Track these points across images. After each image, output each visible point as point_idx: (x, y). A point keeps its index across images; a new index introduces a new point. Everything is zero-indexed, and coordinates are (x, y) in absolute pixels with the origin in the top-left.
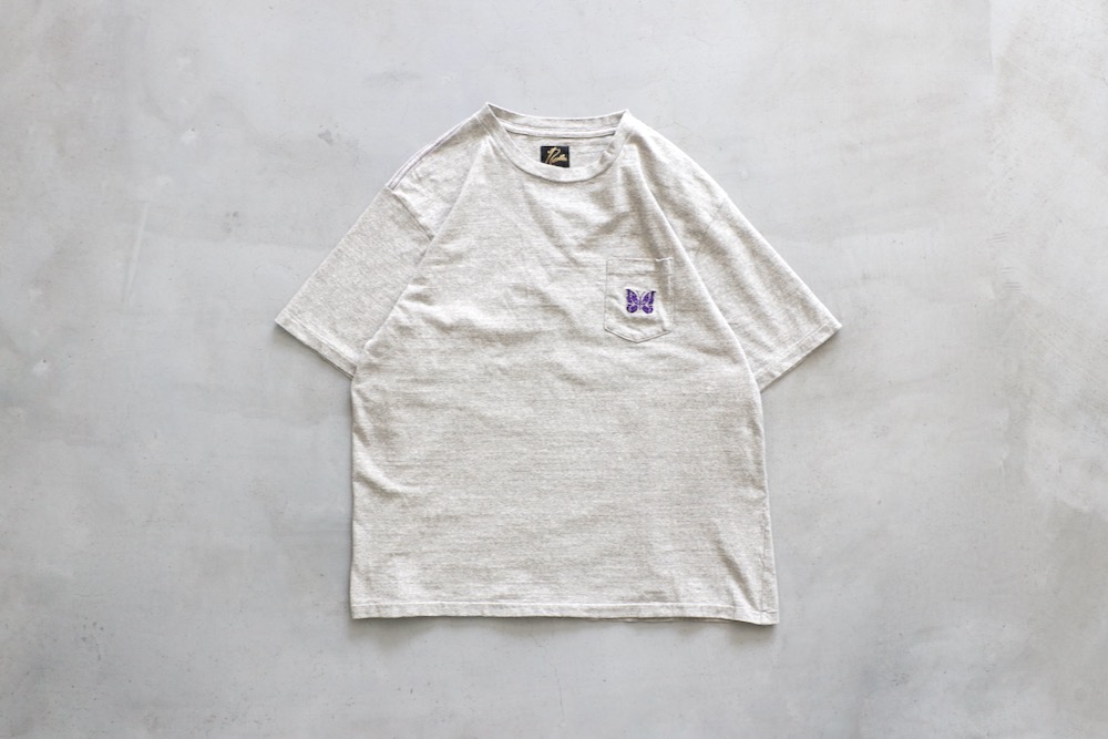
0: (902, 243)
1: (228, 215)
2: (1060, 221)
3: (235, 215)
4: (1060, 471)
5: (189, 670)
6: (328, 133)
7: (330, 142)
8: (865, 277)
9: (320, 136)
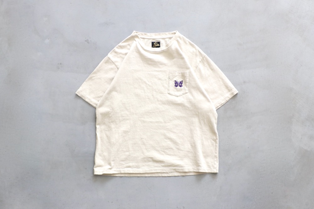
0: (255, 72)
1: (58, 64)
2: (302, 66)
3: (61, 64)
4: (301, 139)
5: (47, 196)
6: (88, 40)
7: (88, 43)
8: (244, 82)
9: (85, 41)
